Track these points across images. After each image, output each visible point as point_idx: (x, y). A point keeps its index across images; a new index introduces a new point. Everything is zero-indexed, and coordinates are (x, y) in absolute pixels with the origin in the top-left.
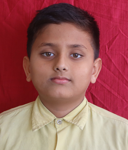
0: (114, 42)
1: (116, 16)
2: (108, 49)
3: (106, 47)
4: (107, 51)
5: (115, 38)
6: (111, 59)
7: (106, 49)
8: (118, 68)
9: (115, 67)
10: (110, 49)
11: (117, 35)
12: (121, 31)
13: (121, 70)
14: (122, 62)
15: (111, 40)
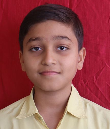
0: (101, 73)
1: (103, 51)
2: (96, 79)
3: (94, 77)
4: (95, 81)
5: (102, 70)
6: (98, 87)
7: (94, 79)
8: (104, 95)
9: (102, 94)
10: (97, 79)
11: (103, 68)
12: (107, 64)
13: (107, 97)
14: (107, 91)
15: (98, 72)
